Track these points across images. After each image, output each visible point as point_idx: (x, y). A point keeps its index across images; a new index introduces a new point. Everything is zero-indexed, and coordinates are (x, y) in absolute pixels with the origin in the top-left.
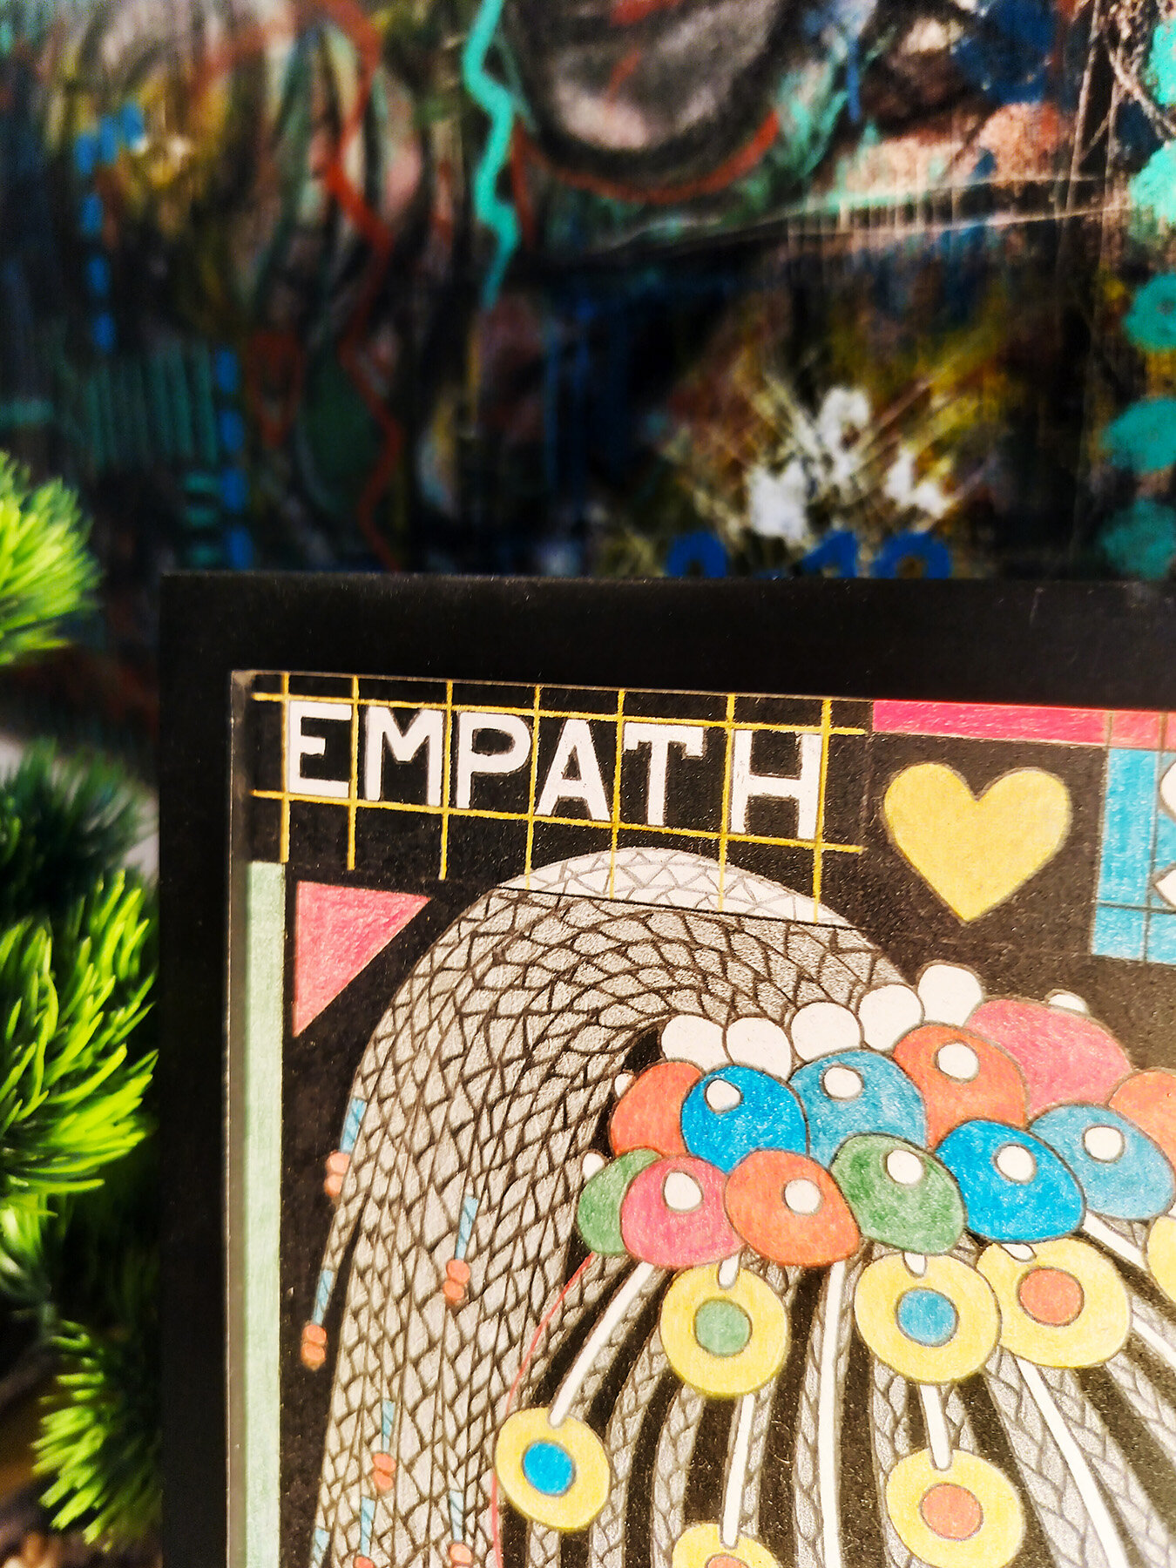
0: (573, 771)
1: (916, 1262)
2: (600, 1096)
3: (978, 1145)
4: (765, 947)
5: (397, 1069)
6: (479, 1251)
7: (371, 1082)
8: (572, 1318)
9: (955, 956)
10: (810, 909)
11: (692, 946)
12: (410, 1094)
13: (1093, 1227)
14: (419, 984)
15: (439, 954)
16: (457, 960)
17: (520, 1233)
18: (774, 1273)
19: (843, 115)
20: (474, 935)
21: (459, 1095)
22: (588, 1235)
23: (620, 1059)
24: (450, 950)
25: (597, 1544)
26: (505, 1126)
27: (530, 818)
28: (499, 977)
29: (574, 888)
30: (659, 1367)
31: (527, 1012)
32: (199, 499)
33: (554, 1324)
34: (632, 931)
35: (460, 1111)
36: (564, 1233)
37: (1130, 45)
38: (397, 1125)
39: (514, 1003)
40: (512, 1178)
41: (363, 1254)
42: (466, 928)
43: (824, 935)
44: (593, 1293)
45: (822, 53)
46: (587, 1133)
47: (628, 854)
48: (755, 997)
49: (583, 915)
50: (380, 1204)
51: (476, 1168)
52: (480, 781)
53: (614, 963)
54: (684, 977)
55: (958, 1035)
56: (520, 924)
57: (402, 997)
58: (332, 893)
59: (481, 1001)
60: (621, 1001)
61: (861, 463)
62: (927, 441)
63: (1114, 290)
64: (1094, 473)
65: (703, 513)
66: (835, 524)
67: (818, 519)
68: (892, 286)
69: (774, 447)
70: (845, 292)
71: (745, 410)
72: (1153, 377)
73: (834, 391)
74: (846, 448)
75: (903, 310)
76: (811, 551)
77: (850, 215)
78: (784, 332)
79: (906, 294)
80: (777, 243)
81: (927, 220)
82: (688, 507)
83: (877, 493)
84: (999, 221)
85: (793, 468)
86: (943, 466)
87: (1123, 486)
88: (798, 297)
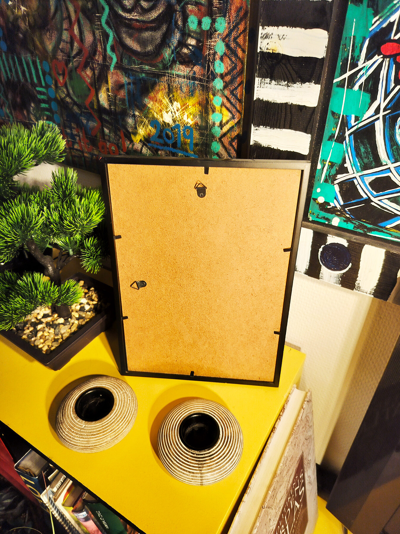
19: (173, 58)
32: (41, 93)
37: (212, 63)
45: (170, 47)
61: (180, 114)
62: (189, 112)
63: (211, 96)
64: (211, 121)
65: (156, 117)
66: (177, 122)
67: (174, 121)
68: (183, 88)
69: (167, 108)
70: (176, 86)
71: (161, 101)
72: (217, 110)
73: (175, 102)
74: (177, 111)
75: (184, 92)
76: (173, 126)
77: (176, 75)
78: (167, 90)
79: (185, 89)
80: (165, 75)
81: (187, 79)
82: (153, 115)
83: (182, 119)
84: (197, 82)
85: (170, 113)
86: (191, 117)
87: (214, 124)
88: (169, 85)
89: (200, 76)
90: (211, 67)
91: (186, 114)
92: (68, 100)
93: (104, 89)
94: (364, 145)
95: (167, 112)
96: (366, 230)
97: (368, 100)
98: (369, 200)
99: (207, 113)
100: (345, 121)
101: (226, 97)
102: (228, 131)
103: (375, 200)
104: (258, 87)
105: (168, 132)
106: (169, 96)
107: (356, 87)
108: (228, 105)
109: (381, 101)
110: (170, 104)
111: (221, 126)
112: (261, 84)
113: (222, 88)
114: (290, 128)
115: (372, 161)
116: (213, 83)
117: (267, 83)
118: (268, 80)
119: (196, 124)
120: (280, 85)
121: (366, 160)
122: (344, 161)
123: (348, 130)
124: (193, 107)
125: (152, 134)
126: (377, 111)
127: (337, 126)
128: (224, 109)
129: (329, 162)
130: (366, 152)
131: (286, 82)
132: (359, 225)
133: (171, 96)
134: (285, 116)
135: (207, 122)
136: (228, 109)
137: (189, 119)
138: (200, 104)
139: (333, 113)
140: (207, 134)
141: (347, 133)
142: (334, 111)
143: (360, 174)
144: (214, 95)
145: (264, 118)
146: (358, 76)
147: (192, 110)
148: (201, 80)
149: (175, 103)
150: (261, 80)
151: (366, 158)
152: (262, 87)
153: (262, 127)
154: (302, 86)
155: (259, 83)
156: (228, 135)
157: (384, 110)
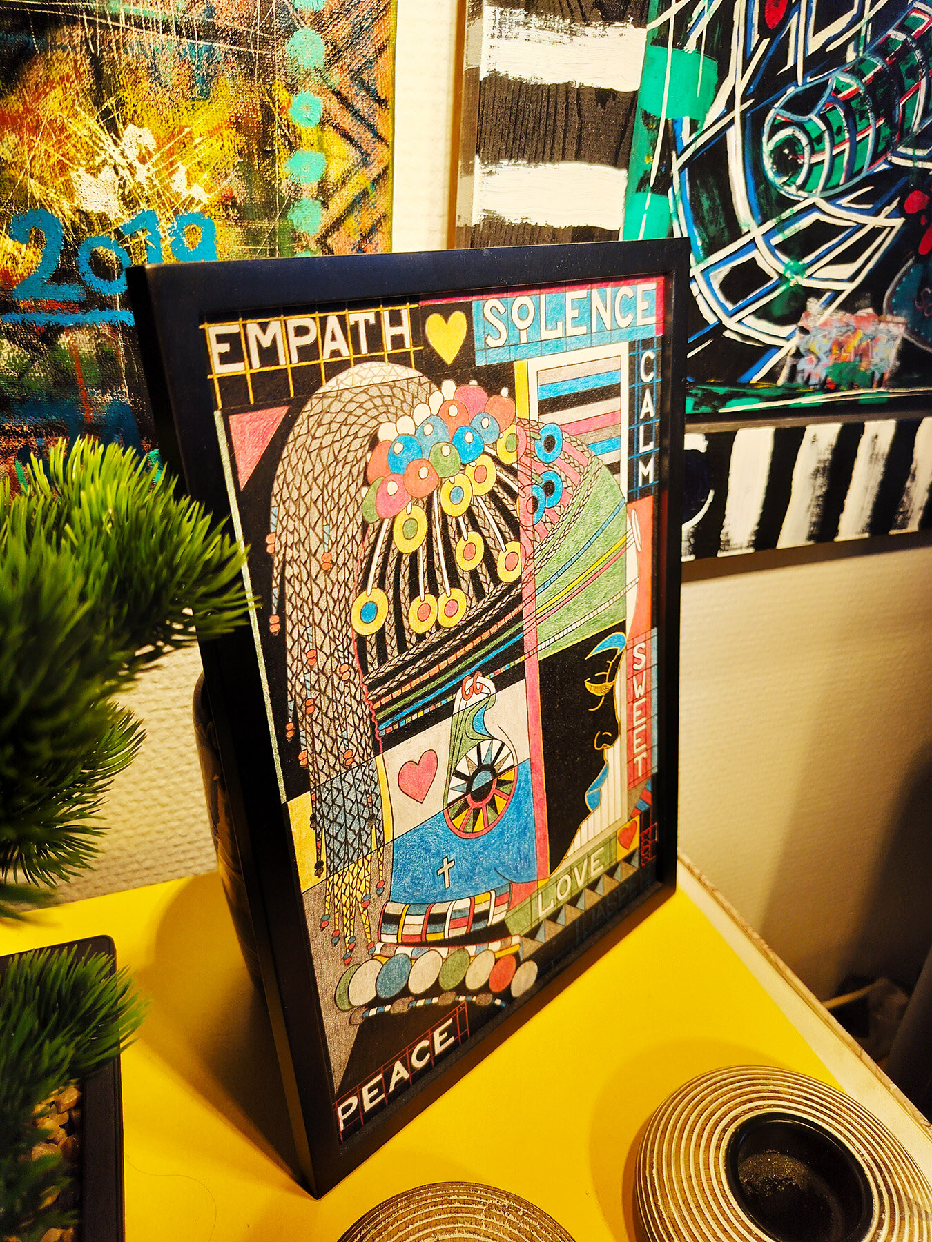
0: (333, 338)
1: (452, 480)
2: (363, 465)
3: (461, 436)
4: (402, 390)
5: (288, 486)
6: (333, 545)
7: (278, 498)
8: (367, 552)
9: (448, 377)
10: (412, 372)
11: (382, 397)
12: (295, 495)
13: (486, 449)
14: (291, 446)
15: (296, 430)
16: (304, 430)
17: (346, 529)
18: (420, 502)
20: (309, 417)
21: (314, 486)
22: (367, 519)
23: (367, 448)
24: (300, 428)
25: (387, 629)
26: (333, 491)
27: (321, 361)
28: (321, 432)
29: (342, 387)
30: (395, 553)
31: (333, 442)
33: (362, 557)
34: (363, 397)
35: (316, 492)
36: (360, 522)
38: (292, 511)
39: (327, 440)
40: (339, 510)
41: (288, 572)
42: (305, 415)
43: (417, 380)
44: (372, 539)
46: (360, 481)
47: (358, 366)
48: (402, 409)
49: (347, 396)
50: (291, 547)
51: (325, 513)
52: (300, 349)
53: (359, 412)
54: (382, 409)
55: (451, 402)
56: (325, 407)
57: (285, 454)
58: (246, 417)
59: (316, 444)
60: (364, 425)
61: (153, 170)
62: (195, 161)
63: (283, 95)
64: (284, 184)
65: (37, 195)
66: (143, 205)
67: (129, 202)
68: (161, 69)
69: (92, 154)
70: (129, 64)
71: (63, 128)
72: (304, 141)
73: (131, 126)
74: (143, 160)
75: (170, 83)
76: (127, 220)
77: (128, 18)
78: (88, 81)
79: (169, 73)
80: (73, 22)
81: (179, 33)
82: (23, 191)
83: (167, 188)
84: (222, 46)
85: (107, 174)
86: (206, 176)
87: (297, 189)
88: (96, 62)
89: (236, 25)
91: (182, 169)
94: (708, 192)
95: (94, 171)
97: (714, 78)
98: (720, 327)
99: (268, 155)
100: (671, 134)
101: (337, 94)
102: (350, 210)
103: (729, 323)
104: (493, 36)
105: (101, 250)
106: (98, 103)
107: (691, 45)
108: (347, 121)
109: (737, 80)
110: (107, 138)
111: (324, 193)
112: (500, 23)
113: (320, 65)
114: (578, 157)
115: (723, 229)
116: (287, 47)
117: (517, 23)
118: (520, 14)
119: (228, 202)
120: (553, 29)
121: (712, 229)
123: (678, 157)
124: (212, 141)
125: (19, 271)
126: (730, 103)
127: (654, 149)
128: (331, 136)
130: (713, 209)
131: (567, 22)
132: (703, 395)
133: (110, 102)
134: (566, 125)
135: (269, 188)
136: (346, 136)
137: (195, 186)
138: (238, 125)
139: (646, 116)
140: (273, 233)
141: (677, 164)
142: (648, 111)
143: (703, 266)
144: (292, 89)
145: (511, 136)
146: (693, 15)
147: (209, 150)
148: (236, 38)
149: (130, 132)
150: (502, 12)
151: (711, 223)
152: (503, 35)
153: (505, 162)
154: (604, 33)
155: (497, 22)
156: (351, 222)
157: (743, 101)
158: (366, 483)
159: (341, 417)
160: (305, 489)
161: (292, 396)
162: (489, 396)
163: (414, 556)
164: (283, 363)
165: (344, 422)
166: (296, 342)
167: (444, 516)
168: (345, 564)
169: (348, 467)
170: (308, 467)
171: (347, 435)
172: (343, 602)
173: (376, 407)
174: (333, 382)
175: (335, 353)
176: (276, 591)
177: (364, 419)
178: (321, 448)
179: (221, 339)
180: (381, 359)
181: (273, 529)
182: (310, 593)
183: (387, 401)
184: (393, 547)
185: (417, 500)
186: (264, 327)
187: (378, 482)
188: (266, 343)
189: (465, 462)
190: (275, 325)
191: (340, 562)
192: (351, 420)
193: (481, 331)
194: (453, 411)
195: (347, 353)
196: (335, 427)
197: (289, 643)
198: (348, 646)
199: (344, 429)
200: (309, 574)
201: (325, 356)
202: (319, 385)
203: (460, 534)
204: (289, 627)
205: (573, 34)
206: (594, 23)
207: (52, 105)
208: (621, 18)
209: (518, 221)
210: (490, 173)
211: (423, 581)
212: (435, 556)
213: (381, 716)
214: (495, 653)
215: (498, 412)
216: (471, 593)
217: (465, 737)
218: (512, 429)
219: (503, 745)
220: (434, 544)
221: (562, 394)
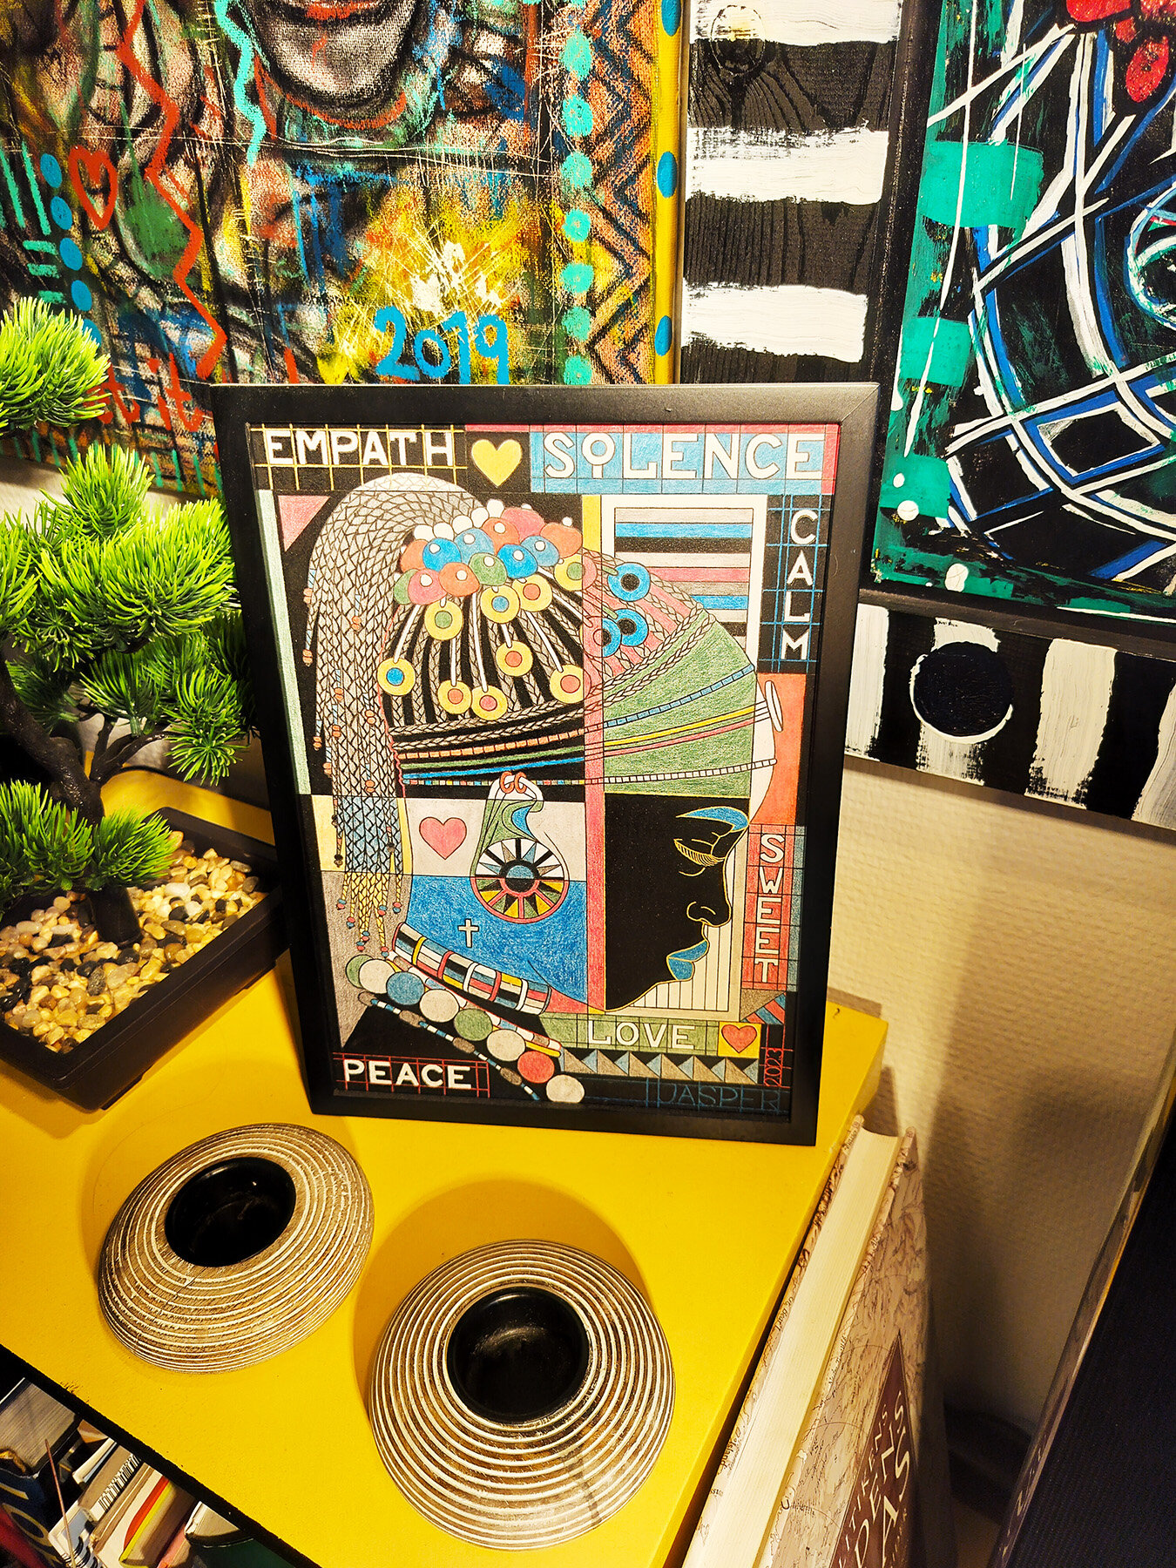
0: (374, 449)
1: (495, 589)
2: (397, 554)
3: (508, 552)
4: (442, 500)
5: (325, 556)
6: (363, 612)
7: (316, 563)
8: (396, 627)
9: (496, 497)
10: (454, 487)
11: (420, 503)
12: (331, 564)
13: (540, 570)
14: (330, 527)
15: (335, 516)
16: (342, 517)
17: (376, 603)
18: (456, 600)
19: (438, 103)
20: (347, 507)
21: (349, 562)
22: (397, 599)
23: (402, 542)
24: (339, 513)
25: (414, 697)
26: (366, 569)
27: (361, 466)
28: (357, 521)
29: (379, 489)
30: (426, 636)
31: (368, 531)
32: (38, 257)
33: (391, 630)
34: (400, 500)
35: (350, 567)
36: (391, 600)
37: (554, 106)
38: (328, 576)
39: (363, 529)
40: (371, 586)
41: (321, 622)
42: (344, 506)
43: (459, 495)
44: (402, 618)
45: (425, 69)
46: (394, 567)
47: (396, 475)
48: (441, 516)
49: (383, 497)
50: (325, 604)
51: (358, 585)
52: (341, 455)
53: (395, 511)
54: (418, 513)
55: (499, 520)
56: (362, 502)
57: (324, 532)
58: (293, 498)
59: (352, 530)
60: (400, 523)
61: (463, 278)
62: (492, 271)
63: (558, 213)
64: (559, 293)
65: (390, 296)
66: (456, 307)
67: (447, 303)
68: (469, 194)
69: (422, 267)
70: (447, 193)
71: (406, 245)
72: (575, 254)
73: (448, 241)
74: (456, 270)
75: (475, 207)
76: (446, 319)
77: (447, 155)
78: (422, 207)
79: (475, 200)
80: (412, 162)
81: (481, 165)
82: (382, 291)
83: (472, 293)
84: (512, 173)
85: (433, 278)
86: (500, 284)
87: (570, 299)
88: (426, 192)
89: (521, 154)
90: (554, 121)
92: (123, 270)
93: (229, 223)
94: (1030, 319)
95: (425, 278)
96: (1051, 595)
97: (1037, 172)
98: (1056, 497)
99: (546, 266)
100: (969, 248)
101: (603, 210)
102: (614, 319)
103: (1075, 495)
104: (696, 158)
105: (429, 341)
106: (427, 225)
107: (999, 135)
108: (611, 235)
109: (1076, 173)
110: (432, 251)
111: (592, 303)
112: (704, 144)
113: (588, 185)
114: (802, 280)
115: (1058, 368)
116: (561, 170)
117: (723, 142)
118: (726, 132)
119: (516, 307)
120: (765, 143)
121: (1039, 368)
122: (972, 379)
123: (981, 276)
124: (504, 254)
125: (380, 353)
126: (1066, 205)
127: (945, 264)
128: (598, 249)
129: (928, 384)
130: (1040, 342)
131: (783, 133)
132: (1028, 580)
133: (435, 224)
134: (786, 244)
135: (547, 297)
136: (610, 249)
137: (492, 291)
138: (523, 240)
139: (931, 226)
140: (550, 336)
141: (978, 286)
142: (934, 219)
143: (1024, 415)
144: (565, 207)
145: (721, 257)
146: (1001, 99)
147: (502, 262)
148: (522, 165)
149: (448, 247)
150: (705, 132)
151: (1038, 360)
152: (708, 154)
153: (715, 284)
154: (830, 141)
155: (701, 142)
156: (615, 330)
157: (1088, 201)
158: (399, 570)
159: (378, 513)
160: (340, 562)
161: (332, 489)
162: (547, 522)
163: (446, 645)
164: (326, 463)
165: (380, 517)
166: (339, 449)
167: (483, 619)
168: (373, 630)
169: (382, 554)
170: (344, 546)
171: (383, 528)
172: (370, 661)
173: (413, 510)
174: (371, 484)
175: (373, 461)
176: (310, 633)
177: (400, 518)
178: (357, 533)
179: (275, 439)
180: (421, 472)
181: (310, 585)
182: (340, 643)
183: (425, 507)
184: (424, 630)
185: (453, 597)
186: (310, 434)
187: (411, 573)
188: (312, 447)
189: (513, 577)
190: (320, 435)
191: (370, 627)
192: (387, 516)
193: (540, 461)
194: (500, 528)
195: (386, 463)
196: (370, 519)
197: (320, 676)
198: (373, 697)
199: (380, 524)
200: (340, 629)
201: (365, 463)
202: (358, 484)
203: (503, 640)
204: (320, 664)
205: (790, 145)
206: (817, 132)
207: (400, 227)
208: (852, 122)
209: (732, 346)
210: (698, 295)
211: (455, 669)
212: (471, 652)
213: (406, 767)
214: (544, 763)
215: (558, 540)
216: (514, 696)
217: (500, 824)
218: (577, 558)
219: (549, 854)
220: (471, 640)
221: (651, 536)
